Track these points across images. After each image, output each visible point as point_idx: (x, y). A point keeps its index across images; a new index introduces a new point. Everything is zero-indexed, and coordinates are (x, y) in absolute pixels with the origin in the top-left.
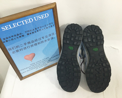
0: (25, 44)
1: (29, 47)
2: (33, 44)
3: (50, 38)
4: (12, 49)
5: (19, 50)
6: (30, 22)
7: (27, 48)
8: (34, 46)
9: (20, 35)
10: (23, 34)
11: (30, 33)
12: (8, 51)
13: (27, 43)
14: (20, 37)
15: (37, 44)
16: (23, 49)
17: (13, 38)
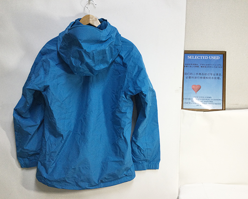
1: (198, 78)
2: (203, 76)
3: (217, 76)
5: (191, 77)
6: (206, 58)
8: (203, 79)
11: (203, 67)
12: (184, 75)
13: (198, 74)
14: (196, 67)
15: (206, 78)
16: (194, 78)
17: (191, 66)
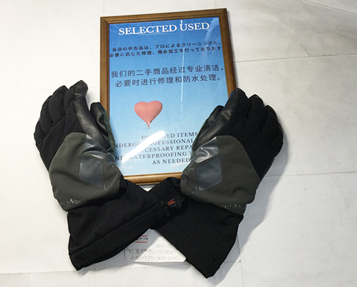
0: (148, 72)
1: (153, 82)
2: (165, 76)
3: (208, 73)
4: (119, 75)
5: (131, 82)
6: (171, 30)
7: (149, 83)
8: (166, 84)
9: (144, 50)
10: (150, 50)
11: (165, 52)
12: (111, 77)
13: (152, 71)
14: (144, 53)
15: (174, 80)
16: (140, 83)
17: (130, 52)
